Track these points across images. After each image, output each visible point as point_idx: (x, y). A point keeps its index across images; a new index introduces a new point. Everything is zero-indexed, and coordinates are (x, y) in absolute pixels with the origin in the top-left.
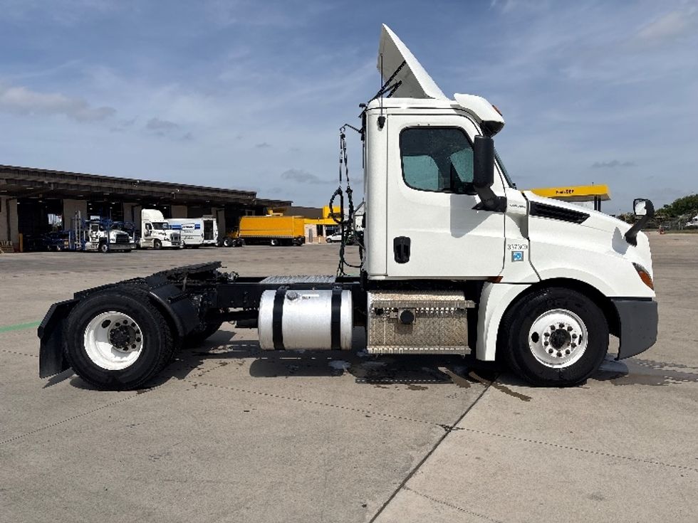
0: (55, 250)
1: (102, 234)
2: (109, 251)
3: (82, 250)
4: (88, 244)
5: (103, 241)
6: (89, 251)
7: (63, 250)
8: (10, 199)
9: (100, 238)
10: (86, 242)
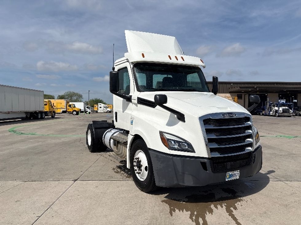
0: (260, 115)
1: (277, 108)
2: (279, 116)
3: (269, 115)
4: (271, 113)
5: (276, 111)
6: (271, 116)
7: (263, 115)
8: (246, 94)
9: (276, 110)
10: (270, 112)
